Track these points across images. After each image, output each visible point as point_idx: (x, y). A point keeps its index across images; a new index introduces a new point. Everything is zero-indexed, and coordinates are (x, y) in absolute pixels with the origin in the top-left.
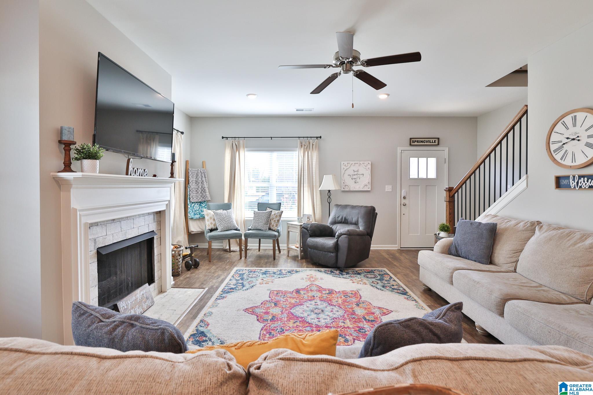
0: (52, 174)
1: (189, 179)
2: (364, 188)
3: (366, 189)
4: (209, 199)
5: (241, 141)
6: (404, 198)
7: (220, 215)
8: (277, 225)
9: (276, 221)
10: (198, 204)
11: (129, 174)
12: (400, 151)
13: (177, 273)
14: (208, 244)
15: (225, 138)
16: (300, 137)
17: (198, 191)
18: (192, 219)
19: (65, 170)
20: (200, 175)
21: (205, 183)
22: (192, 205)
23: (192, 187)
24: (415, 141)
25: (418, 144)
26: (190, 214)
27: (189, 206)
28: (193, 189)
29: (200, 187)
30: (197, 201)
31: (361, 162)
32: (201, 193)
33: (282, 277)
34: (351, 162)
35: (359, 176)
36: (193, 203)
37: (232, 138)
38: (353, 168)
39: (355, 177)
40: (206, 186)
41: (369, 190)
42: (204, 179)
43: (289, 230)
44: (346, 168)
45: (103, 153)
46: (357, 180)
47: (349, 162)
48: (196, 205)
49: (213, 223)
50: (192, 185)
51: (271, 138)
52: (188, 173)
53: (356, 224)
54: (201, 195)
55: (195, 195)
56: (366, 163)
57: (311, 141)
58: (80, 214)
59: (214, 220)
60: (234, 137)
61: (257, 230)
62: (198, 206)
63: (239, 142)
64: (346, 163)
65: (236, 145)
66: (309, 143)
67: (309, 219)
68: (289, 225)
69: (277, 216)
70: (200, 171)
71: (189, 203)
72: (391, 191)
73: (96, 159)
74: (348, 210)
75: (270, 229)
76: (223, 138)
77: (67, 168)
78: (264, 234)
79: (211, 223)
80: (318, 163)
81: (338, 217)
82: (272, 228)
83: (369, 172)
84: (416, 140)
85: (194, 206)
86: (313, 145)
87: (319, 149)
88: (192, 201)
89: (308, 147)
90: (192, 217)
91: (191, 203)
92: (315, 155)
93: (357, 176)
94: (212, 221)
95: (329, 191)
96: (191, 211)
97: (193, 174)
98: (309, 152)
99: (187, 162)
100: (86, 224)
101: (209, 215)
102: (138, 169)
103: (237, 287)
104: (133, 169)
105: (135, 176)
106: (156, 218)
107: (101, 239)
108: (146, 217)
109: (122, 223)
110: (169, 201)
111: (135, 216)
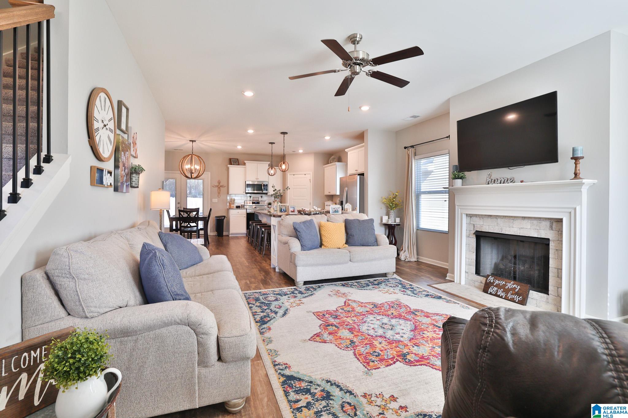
11: (487, 183)
58: (458, 208)
102: (497, 179)
104: (492, 180)
105: (494, 185)
106: (554, 226)
107: (479, 226)
108: (535, 222)
109: (499, 220)
110: (575, 209)
111: (515, 217)
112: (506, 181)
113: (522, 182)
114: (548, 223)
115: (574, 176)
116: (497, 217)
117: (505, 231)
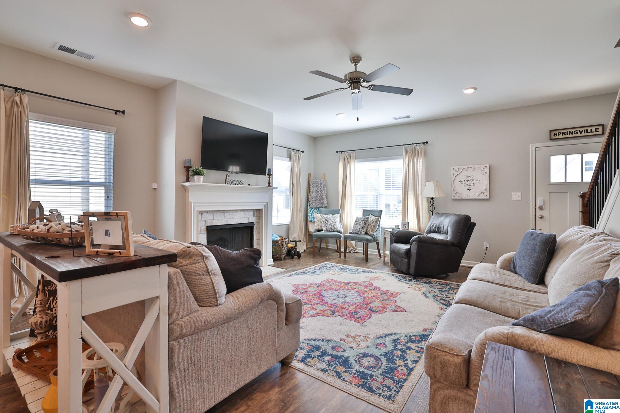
0: (181, 183)
1: (310, 188)
2: (480, 196)
3: (482, 197)
4: (326, 205)
5: (352, 154)
6: (541, 208)
7: (325, 218)
8: (372, 231)
9: (373, 226)
10: (317, 210)
11: (227, 183)
12: (534, 149)
13: (280, 258)
14: (325, 244)
15: (339, 152)
16: (405, 145)
17: (317, 198)
18: (311, 221)
19: (186, 182)
20: (319, 185)
21: (323, 192)
22: (312, 210)
23: (312, 195)
24: (559, 134)
25: (564, 136)
26: (309, 217)
27: (309, 211)
28: (313, 197)
29: (319, 195)
30: (315, 206)
31: (476, 166)
32: (319, 200)
33: (351, 273)
34: (463, 167)
35: (473, 182)
36: (312, 208)
37: (345, 151)
38: (465, 173)
39: (468, 183)
40: (324, 194)
41: (488, 197)
42: (323, 188)
43: (385, 236)
44: (456, 174)
45: (205, 171)
46: (470, 186)
47: (460, 167)
48: (315, 210)
49: (320, 225)
50: (313, 194)
51: (379, 148)
52: (310, 183)
53: (446, 233)
54: (319, 202)
55: (314, 202)
56: (482, 166)
57: (416, 148)
58: (193, 205)
59: (321, 222)
60: (346, 151)
61: (355, 233)
62: (317, 211)
63: (350, 155)
64: (456, 168)
65: (347, 158)
66: (415, 149)
67: (405, 227)
68: (385, 231)
69: (374, 221)
70: (320, 182)
71: (309, 208)
72: (520, 198)
73: (200, 175)
74: (442, 219)
75: (366, 233)
76: (337, 152)
77: (188, 180)
78: (359, 237)
79: (318, 225)
80: (424, 170)
81: (433, 226)
82: (368, 232)
83: (487, 176)
84: (561, 131)
85: (313, 211)
86: (418, 151)
87: (425, 154)
88: (312, 207)
89: (414, 154)
90: (311, 219)
91: (311, 209)
92: (420, 163)
93: (470, 182)
94: (319, 223)
95: (432, 199)
96: (311, 215)
97: (314, 184)
98: (415, 159)
99: (309, 175)
100: (197, 211)
101: (317, 218)
102: (234, 181)
103: (309, 273)
104: (230, 180)
105: (232, 185)
106: (255, 214)
107: (209, 221)
108: (247, 212)
109: (226, 214)
110: (267, 203)
111: (236, 210)
112: (239, 183)
113: (249, 185)
114: (252, 213)
115: (268, 184)
116: (224, 211)
117: (230, 222)
